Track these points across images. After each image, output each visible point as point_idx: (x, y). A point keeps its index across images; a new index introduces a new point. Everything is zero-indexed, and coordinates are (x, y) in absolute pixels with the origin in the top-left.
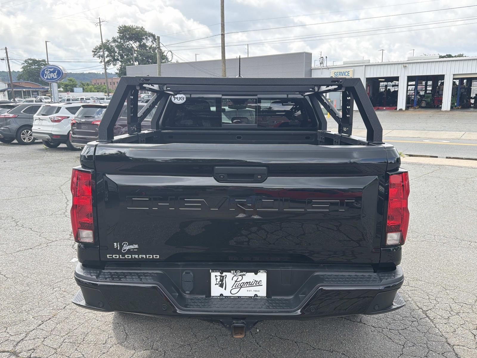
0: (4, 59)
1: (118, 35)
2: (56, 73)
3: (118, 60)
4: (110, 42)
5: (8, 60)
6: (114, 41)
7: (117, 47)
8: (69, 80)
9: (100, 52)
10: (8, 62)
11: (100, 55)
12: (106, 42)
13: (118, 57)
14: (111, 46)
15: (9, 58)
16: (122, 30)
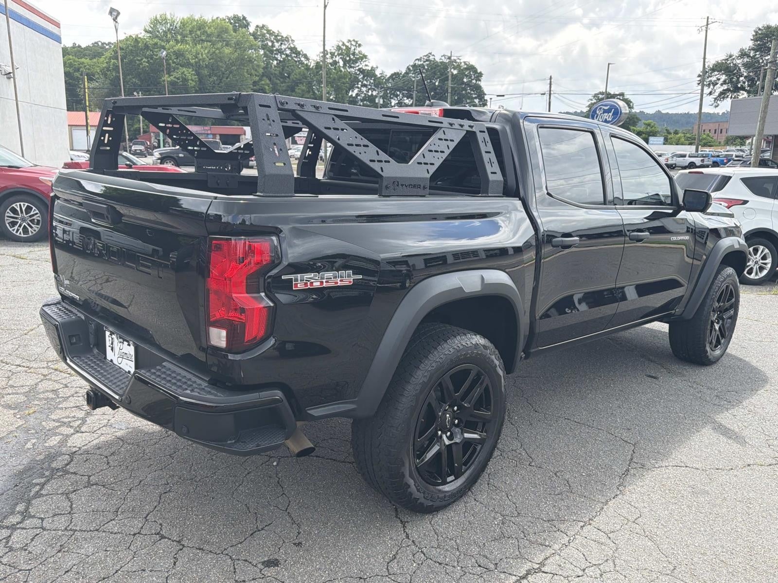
0: (544, 94)
1: (751, 44)
2: (612, 112)
3: (743, 88)
4: (733, 57)
5: (550, 95)
6: (743, 54)
7: (745, 65)
8: (645, 124)
9: (711, 77)
10: (550, 98)
11: (711, 81)
12: (726, 58)
13: (744, 83)
14: (735, 65)
15: (552, 92)
16: (762, 34)
